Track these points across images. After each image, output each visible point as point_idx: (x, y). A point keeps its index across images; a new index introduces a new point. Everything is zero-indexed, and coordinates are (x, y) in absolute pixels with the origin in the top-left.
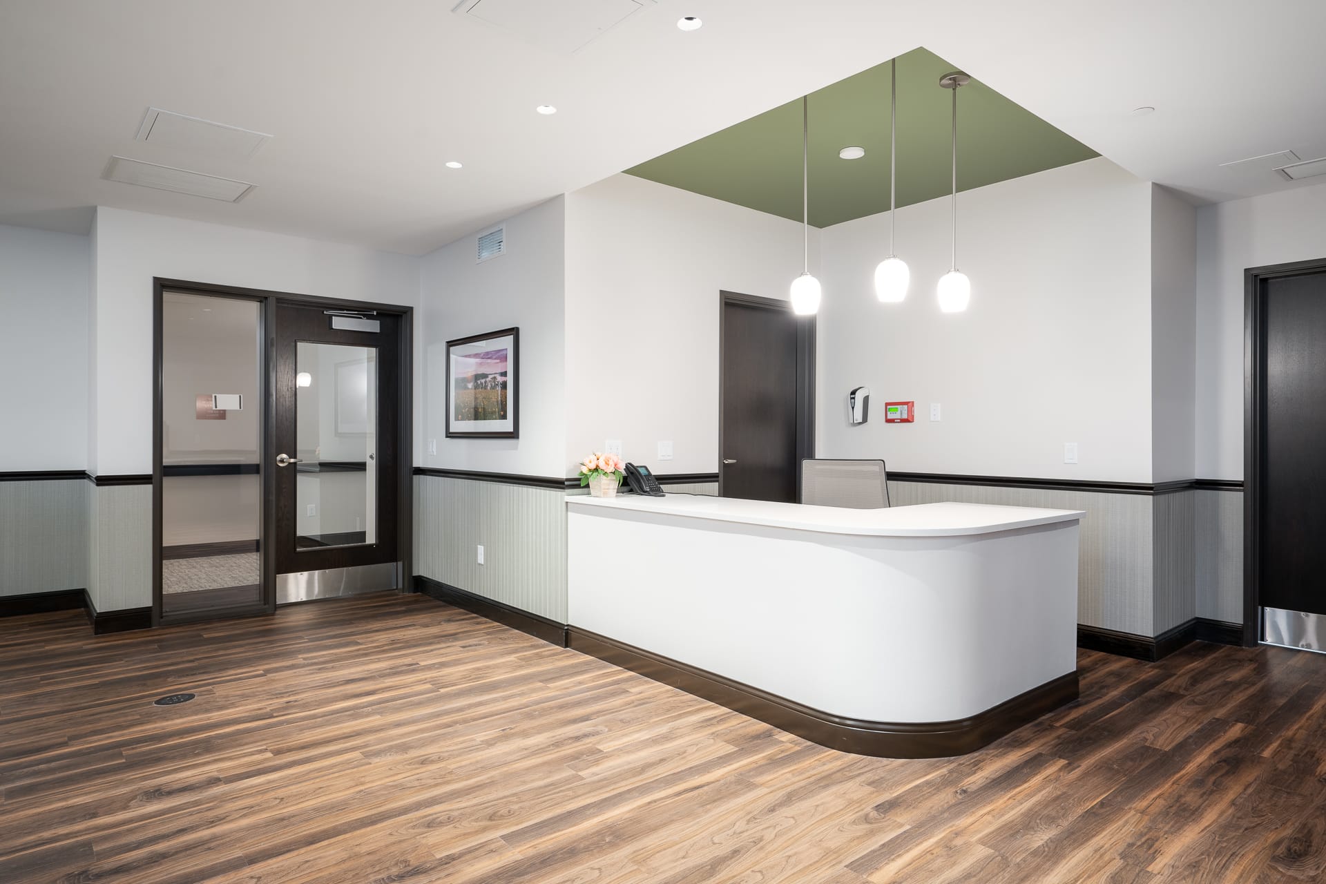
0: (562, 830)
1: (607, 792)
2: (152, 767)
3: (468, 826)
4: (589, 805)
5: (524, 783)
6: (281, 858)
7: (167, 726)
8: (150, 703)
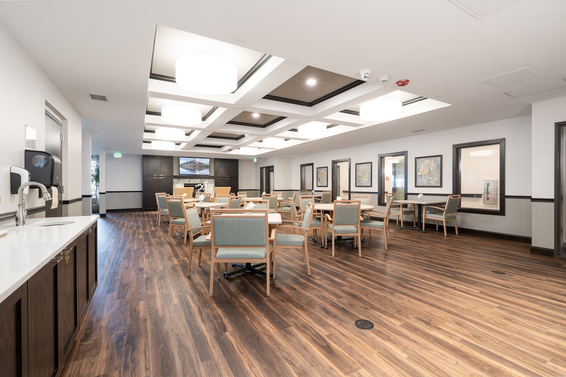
0: (483, 355)
1: (536, 371)
2: (451, 278)
3: (466, 331)
4: (515, 363)
5: (517, 344)
6: (422, 303)
7: (478, 275)
8: (490, 270)
